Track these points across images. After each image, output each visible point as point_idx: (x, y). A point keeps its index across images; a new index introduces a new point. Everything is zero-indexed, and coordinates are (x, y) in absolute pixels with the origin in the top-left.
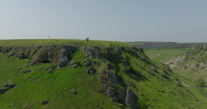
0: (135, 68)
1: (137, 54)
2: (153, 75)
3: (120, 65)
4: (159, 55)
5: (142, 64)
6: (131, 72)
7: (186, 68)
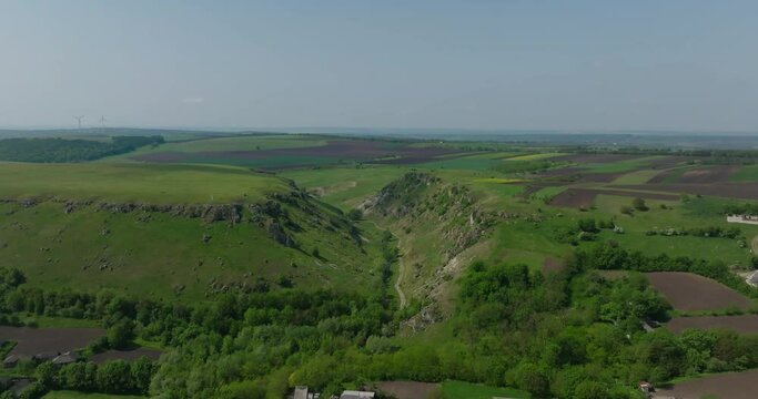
0: (294, 221)
1: (296, 202)
2: (314, 227)
3: (280, 219)
4: (354, 184)
5: (303, 215)
6: (290, 224)
7: (385, 215)
